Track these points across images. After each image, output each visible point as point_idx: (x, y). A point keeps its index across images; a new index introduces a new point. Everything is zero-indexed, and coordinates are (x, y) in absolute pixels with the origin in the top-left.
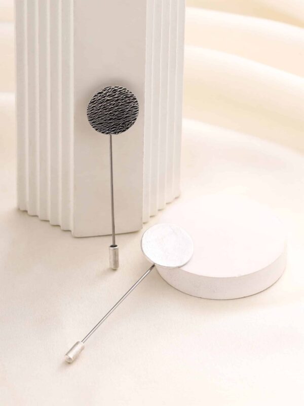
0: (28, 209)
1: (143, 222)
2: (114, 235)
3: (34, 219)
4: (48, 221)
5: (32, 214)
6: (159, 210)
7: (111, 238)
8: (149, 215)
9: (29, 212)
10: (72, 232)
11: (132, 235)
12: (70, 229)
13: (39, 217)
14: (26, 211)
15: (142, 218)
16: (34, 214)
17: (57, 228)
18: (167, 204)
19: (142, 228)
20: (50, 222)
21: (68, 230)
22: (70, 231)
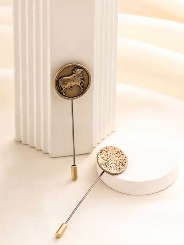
0: (22, 140)
1: (93, 147)
3: (25, 145)
4: (35, 147)
6: (103, 139)
7: (73, 158)
8: (97, 143)
10: (50, 154)
11: (86, 155)
13: (29, 145)
14: (21, 142)
15: (92, 145)
16: (26, 143)
17: (40, 151)
19: (93, 151)
20: (36, 148)
21: (47, 152)
22: (48, 153)
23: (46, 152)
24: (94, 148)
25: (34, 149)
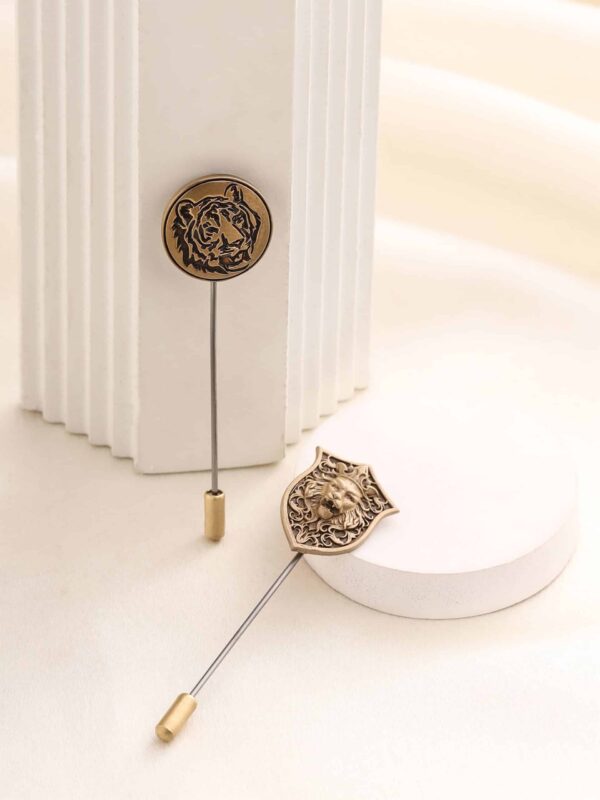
0: (44, 408)
1: (287, 441)
2: (215, 471)
3: (57, 429)
4: (84, 435)
5: (53, 420)
6: (323, 416)
7: (208, 478)
8: (302, 427)
9: (44, 414)
10: (136, 461)
11: (262, 470)
12: (131, 456)
13: (67, 426)
14: (37, 413)
15: (283, 437)
16: (57, 420)
18: (340, 402)
19: (284, 456)
20: (90, 438)
21: (127, 455)
22: (130, 459)
23: (121, 455)
24: (289, 445)
25: (82, 441)
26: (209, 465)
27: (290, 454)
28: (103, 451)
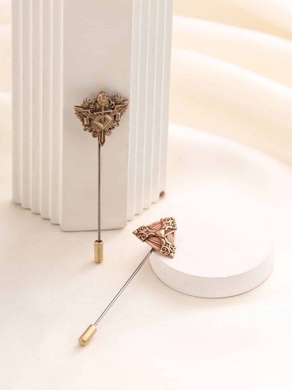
0: (22, 202)
1: (127, 219)
2: (99, 230)
3: (28, 211)
4: (39, 214)
5: (26, 207)
6: (144, 209)
7: (96, 234)
8: (134, 213)
9: (22, 205)
10: (61, 226)
11: (116, 231)
12: (59, 223)
13: (32, 210)
14: (20, 204)
16: (28, 207)
18: (152, 203)
19: (126, 225)
21: (57, 223)
22: (59, 225)
23: (55, 223)
24: (128, 221)
25: (38, 216)
26: (97, 228)
27: (129, 224)
28: (47, 221)
